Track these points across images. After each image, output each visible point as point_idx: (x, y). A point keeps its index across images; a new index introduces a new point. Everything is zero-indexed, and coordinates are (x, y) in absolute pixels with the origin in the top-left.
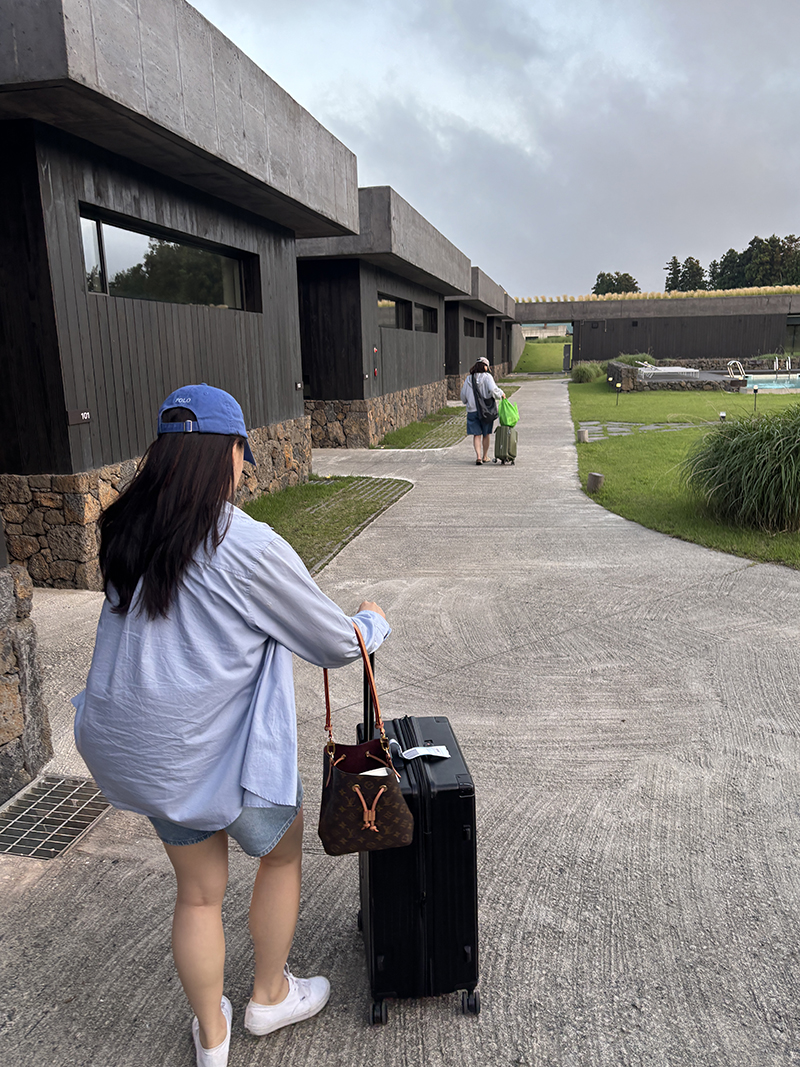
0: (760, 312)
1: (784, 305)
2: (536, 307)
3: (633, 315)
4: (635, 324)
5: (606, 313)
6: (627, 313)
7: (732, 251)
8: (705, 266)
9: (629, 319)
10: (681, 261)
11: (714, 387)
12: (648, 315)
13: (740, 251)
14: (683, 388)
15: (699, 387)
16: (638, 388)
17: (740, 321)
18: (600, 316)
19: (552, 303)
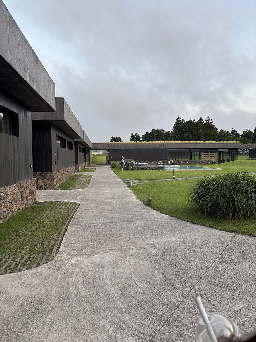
0: (161, 148)
1: (168, 146)
2: (98, 144)
3: (127, 148)
4: (127, 150)
5: (119, 147)
6: (125, 147)
7: (147, 132)
8: (141, 136)
9: (125, 149)
10: (134, 134)
11: (156, 169)
12: (131, 148)
13: (149, 132)
14: (147, 169)
15: (151, 169)
16: (134, 169)
17: (156, 150)
18: (117, 148)
19: (102, 144)
